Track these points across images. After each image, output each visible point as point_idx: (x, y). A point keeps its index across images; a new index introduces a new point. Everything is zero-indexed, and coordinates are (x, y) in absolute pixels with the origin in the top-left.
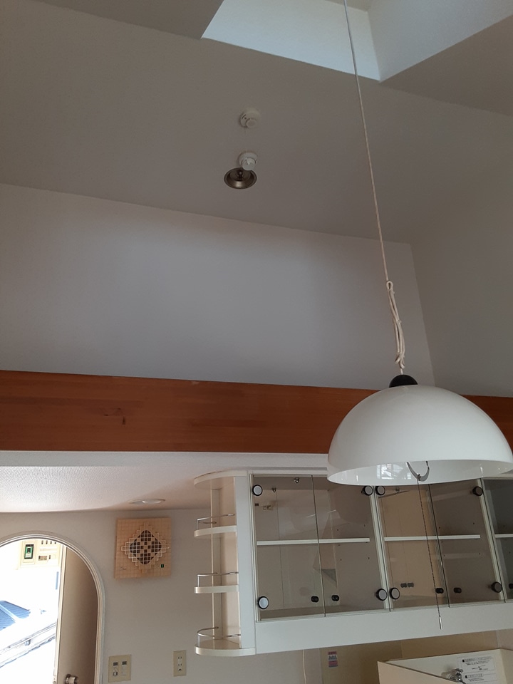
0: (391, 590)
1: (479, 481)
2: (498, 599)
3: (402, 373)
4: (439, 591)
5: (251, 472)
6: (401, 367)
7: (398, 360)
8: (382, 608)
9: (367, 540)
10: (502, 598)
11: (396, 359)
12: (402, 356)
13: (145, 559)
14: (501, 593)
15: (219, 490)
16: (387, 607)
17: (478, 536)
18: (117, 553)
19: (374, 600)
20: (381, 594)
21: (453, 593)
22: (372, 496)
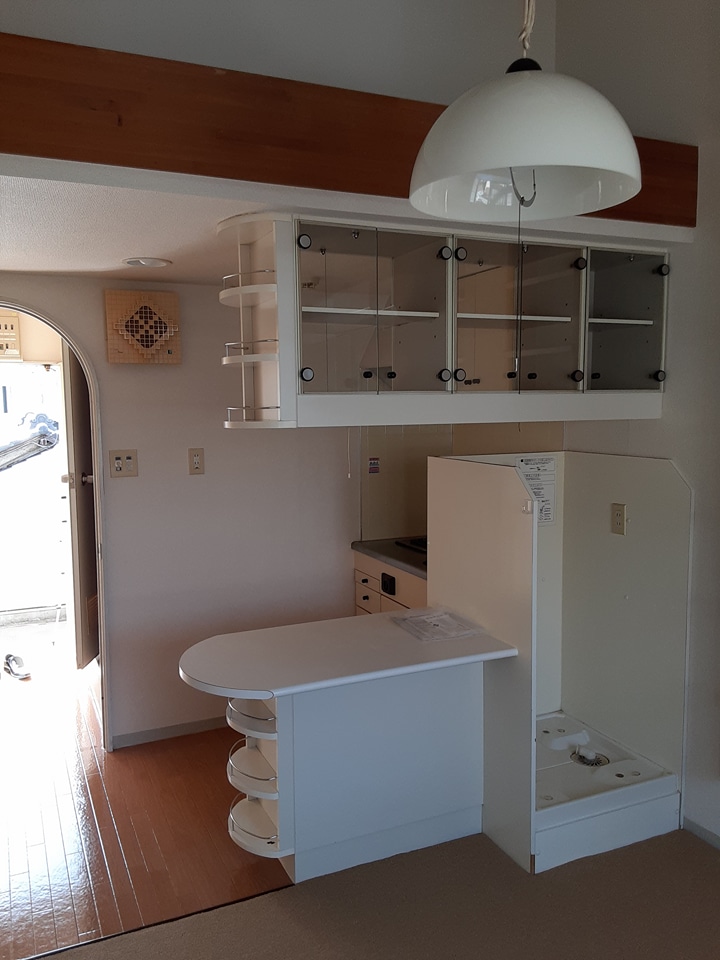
0: (456, 371)
1: (585, 251)
2: (575, 389)
3: (525, 56)
4: (511, 375)
5: (296, 216)
6: (525, 47)
7: (523, 35)
8: (444, 389)
9: (437, 315)
10: (581, 388)
11: (521, 34)
12: (529, 30)
13: (147, 341)
14: (581, 382)
15: (249, 246)
16: (450, 389)
17: (569, 319)
18: (109, 332)
19: (437, 380)
20: (445, 375)
21: (525, 380)
22: (450, 260)
